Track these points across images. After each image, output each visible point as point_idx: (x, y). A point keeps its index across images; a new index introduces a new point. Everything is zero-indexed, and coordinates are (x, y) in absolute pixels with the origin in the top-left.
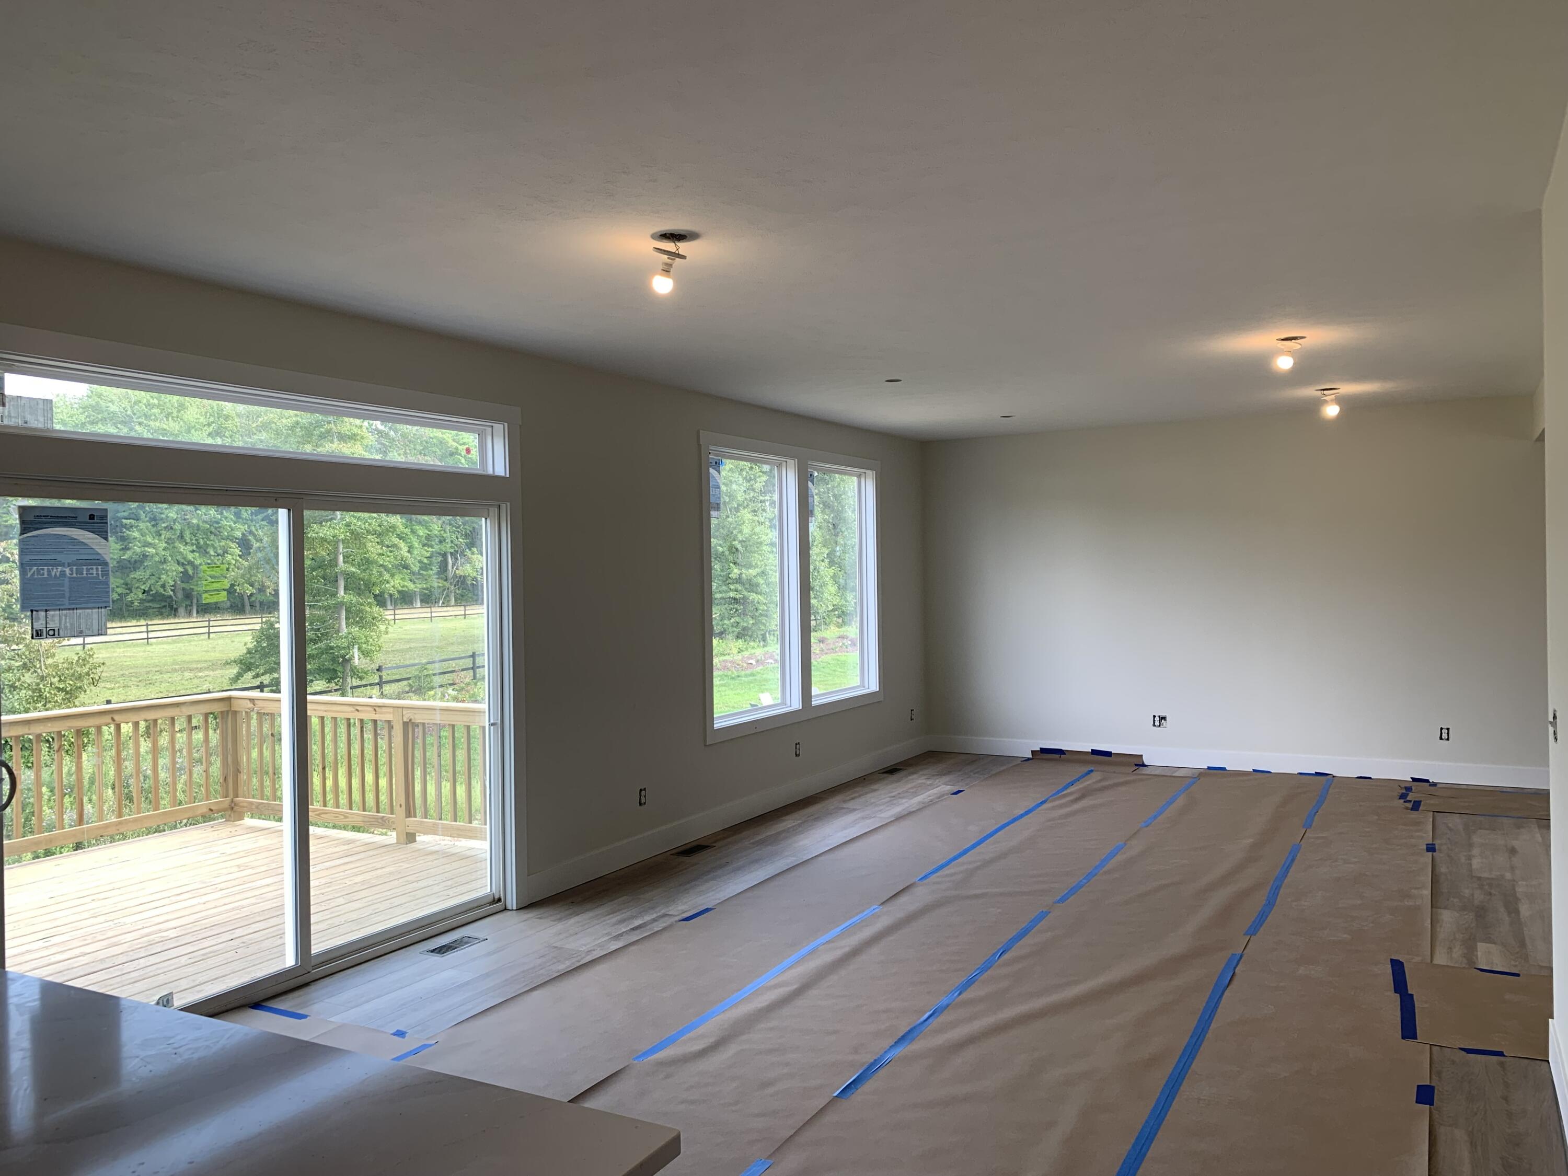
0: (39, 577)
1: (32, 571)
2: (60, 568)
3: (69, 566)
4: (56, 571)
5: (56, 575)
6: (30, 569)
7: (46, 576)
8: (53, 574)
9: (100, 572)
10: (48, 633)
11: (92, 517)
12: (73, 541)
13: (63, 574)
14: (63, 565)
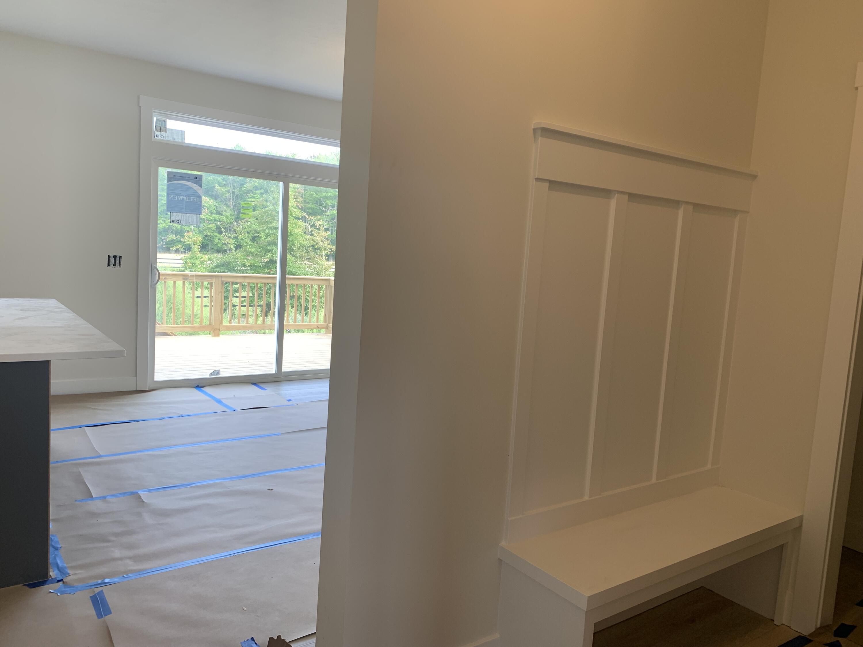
0: (174, 199)
1: (171, 197)
2: (182, 197)
3: (186, 196)
4: (181, 198)
5: (180, 199)
6: (171, 196)
7: (176, 199)
8: (179, 199)
9: (198, 200)
10: (176, 222)
11: (196, 178)
12: (187, 187)
13: (183, 199)
14: (183, 196)
